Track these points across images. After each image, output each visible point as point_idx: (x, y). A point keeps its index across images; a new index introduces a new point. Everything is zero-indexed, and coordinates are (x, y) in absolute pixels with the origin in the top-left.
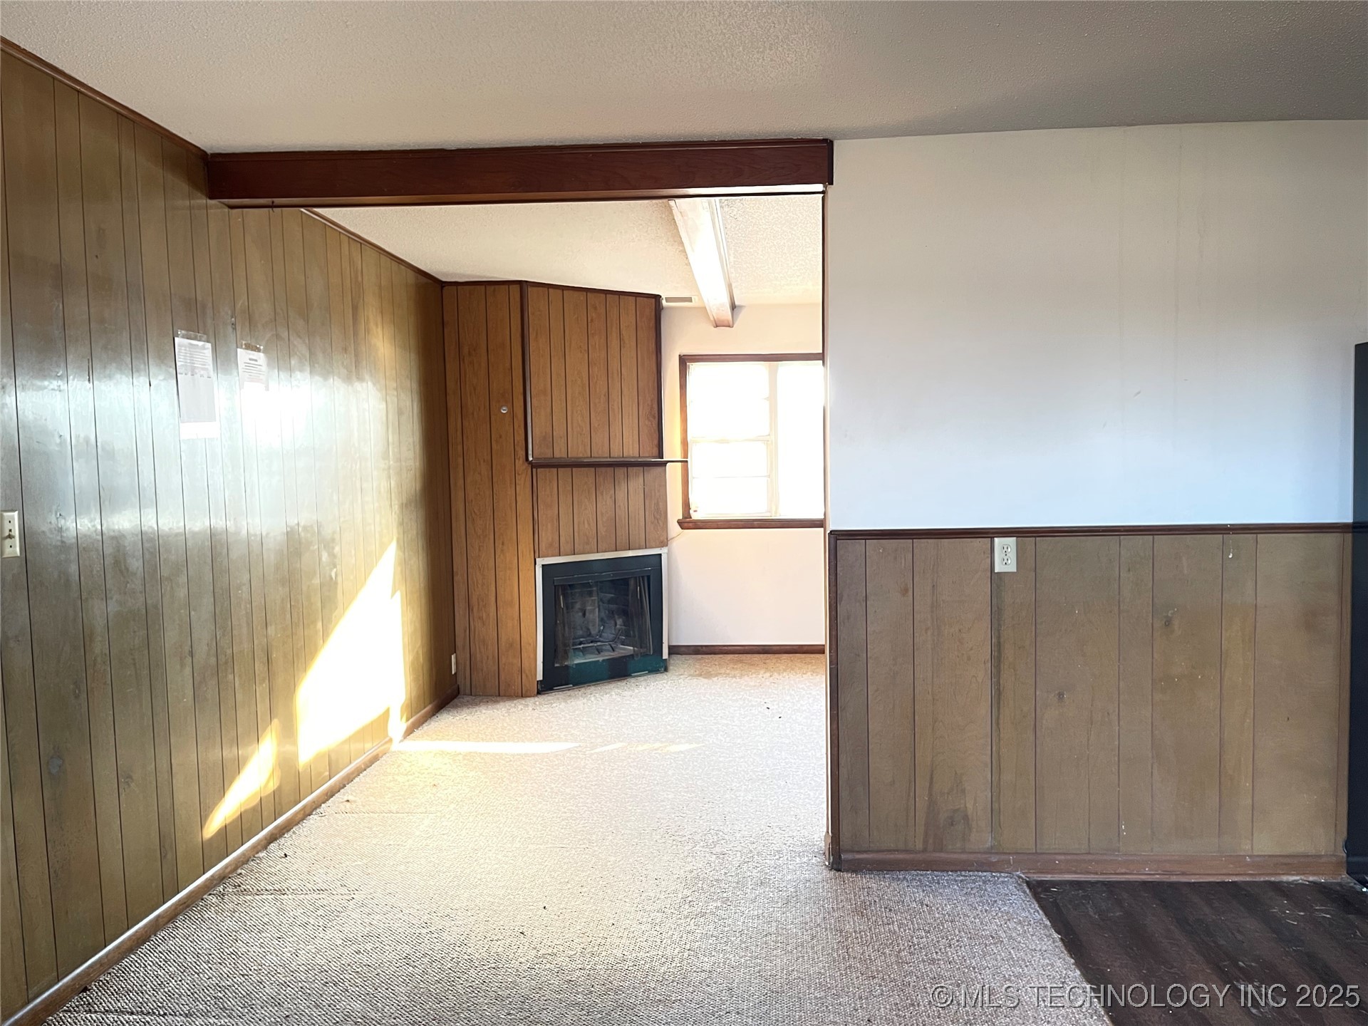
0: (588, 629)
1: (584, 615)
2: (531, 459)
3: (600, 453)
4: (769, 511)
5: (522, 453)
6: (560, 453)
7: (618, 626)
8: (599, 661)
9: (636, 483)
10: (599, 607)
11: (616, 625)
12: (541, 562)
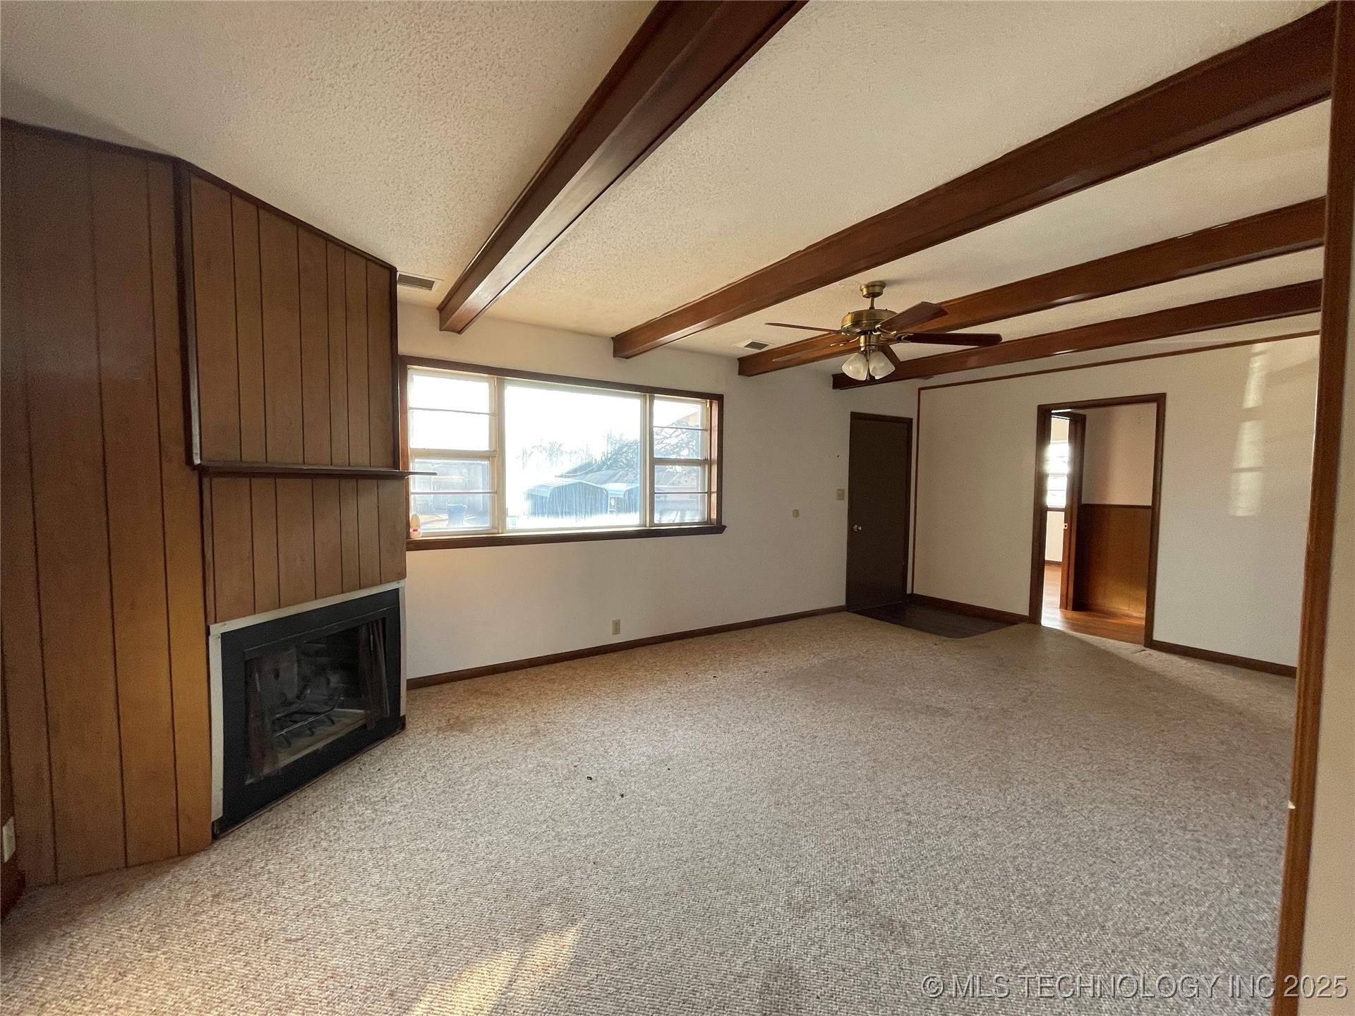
0: (283, 694)
1: (277, 676)
2: (197, 461)
3: (318, 459)
4: (493, 527)
5: (178, 450)
6: (252, 454)
7: (332, 685)
8: (317, 750)
9: (368, 500)
10: (299, 661)
11: (329, 683)
12: (217, 630)
